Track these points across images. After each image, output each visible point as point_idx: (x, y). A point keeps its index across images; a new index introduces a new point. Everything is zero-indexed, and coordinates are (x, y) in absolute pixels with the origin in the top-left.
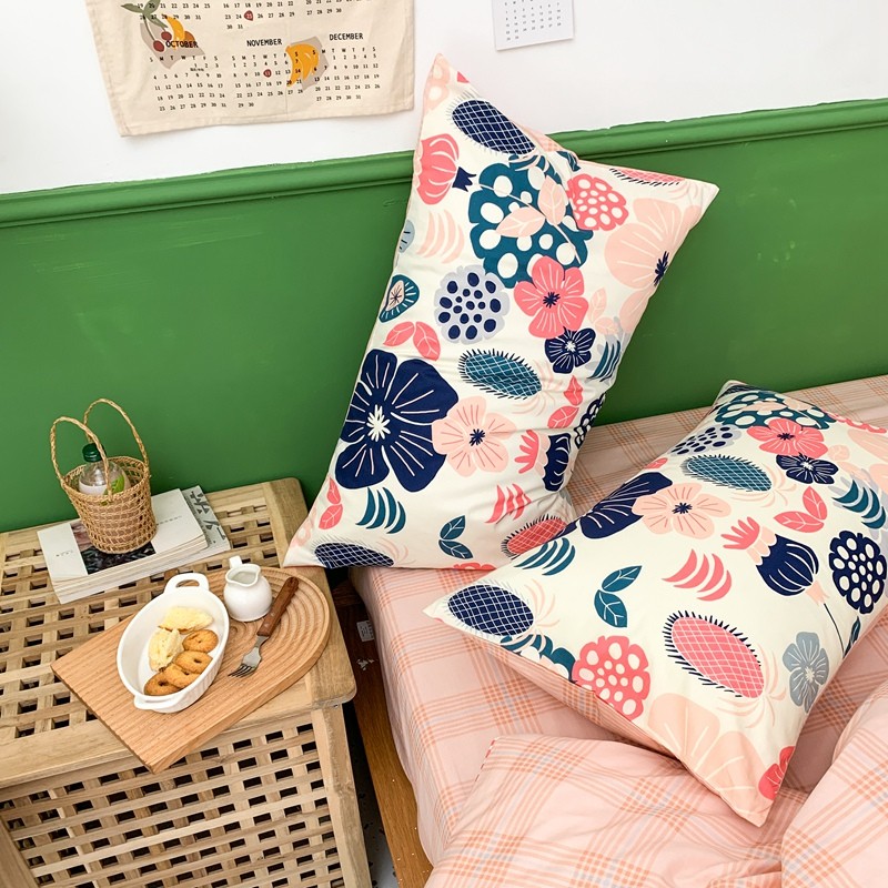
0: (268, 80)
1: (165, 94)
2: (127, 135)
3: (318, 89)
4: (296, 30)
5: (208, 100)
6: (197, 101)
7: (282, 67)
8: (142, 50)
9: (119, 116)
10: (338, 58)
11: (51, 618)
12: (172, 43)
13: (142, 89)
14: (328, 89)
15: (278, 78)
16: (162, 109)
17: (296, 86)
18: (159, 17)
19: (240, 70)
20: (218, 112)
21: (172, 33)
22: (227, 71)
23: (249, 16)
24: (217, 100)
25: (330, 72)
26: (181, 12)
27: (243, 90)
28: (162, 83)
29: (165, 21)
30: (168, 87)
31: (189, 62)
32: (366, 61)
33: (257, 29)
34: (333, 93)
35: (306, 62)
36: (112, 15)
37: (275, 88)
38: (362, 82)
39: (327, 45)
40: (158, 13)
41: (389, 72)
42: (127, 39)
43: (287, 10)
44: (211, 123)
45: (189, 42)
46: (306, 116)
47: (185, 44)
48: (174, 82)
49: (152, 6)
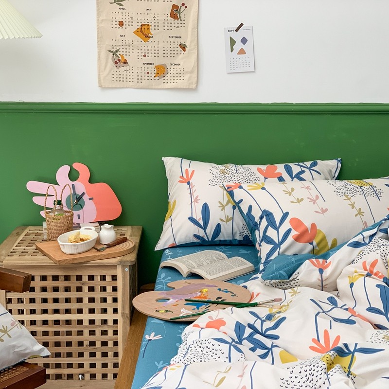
0: (148, 75)
1: (115, 76)
2: (100, 86)
3: (164, 80)
4: (159, 62)
5: (128, 80)
6: (125, 80)
7: (153, 72)
8: (111, 63)
10: (172, 71)
12: (120, 61)
13: (108, 74)
14: (167, 80)
15: (151, 75)
16: (113, 81)
17: (157, 78)
18: (118, 55)
19: (139, 71)
20: (131, 84)
21: (121, 59)
22: (135, 71)
23: (145, 56)
24: (131, 80)
25: (169, 75)
26: (125, 53)
27: (140, 77)
28: (115, 74)
29: (119, 56)
30: (117, 75)
31: (125, 68)
32: (180, 72)
33: (147, 60)
34: (169, 81)
35: (161, 71)
36: (104, 53)
37: (150, 78)
38: (179, 78)
39: (169, 66)
40: (118, 53)
41: (187, 76)
42: (107, 59)
43: (156, 55)
44: (128, 87)
45: (125, 62)
46: (159, 87)
47: (124, 63)
48: (119, 73)
49: (117, 51)
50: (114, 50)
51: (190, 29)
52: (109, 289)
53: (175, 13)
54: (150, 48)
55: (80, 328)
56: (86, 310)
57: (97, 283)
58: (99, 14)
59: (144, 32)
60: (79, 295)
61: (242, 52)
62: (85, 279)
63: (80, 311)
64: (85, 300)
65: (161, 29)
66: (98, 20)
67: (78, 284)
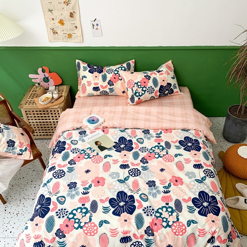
0: (65, 37)
1: (54, 38)
2: (50, 42)
3: (71, 39)
4: (68, 33)
6: (58, 39)
7: (67, 36)
8: (52, 33)
9: (49, 40)
10: (73, 36)
11: (36, 95)
12: (55, 33)
13: (52, 37)
17: (69, 38)
20: (60, 40)
22: (61, 36)
23: (63, 31)
26: (56, 30)
27: (63, 38)
28: (54, 37)
31: (57, 35)
32: (76, 36)
33: (64, 32)
34: (73, 39)
35: (70, 36)
36: (49, 30)
38: (76, 38)
39: (72, 34)
40: (54, 30)
41: (79, 38)
42: (50, 32)
43: (67, 30)
45: (57, 33)
46: (70, 41)
48: (55, 37)
49: (53, 29)
50: (52, 28)
51: (78, 21)
52: (57, 114)
53: (71, 15)
54: (64, 28)
55: (50, 123)
56: (51, 119)
57: (53, 112)
58: (44, 16)
59: (61, 22)
60: (48, 115)
61: (97, 29)
62: (49, 111)
63: (50, 119)
64: (51, 117)
65: (67, 21)
66: (44, 18)
67: (47, 113)
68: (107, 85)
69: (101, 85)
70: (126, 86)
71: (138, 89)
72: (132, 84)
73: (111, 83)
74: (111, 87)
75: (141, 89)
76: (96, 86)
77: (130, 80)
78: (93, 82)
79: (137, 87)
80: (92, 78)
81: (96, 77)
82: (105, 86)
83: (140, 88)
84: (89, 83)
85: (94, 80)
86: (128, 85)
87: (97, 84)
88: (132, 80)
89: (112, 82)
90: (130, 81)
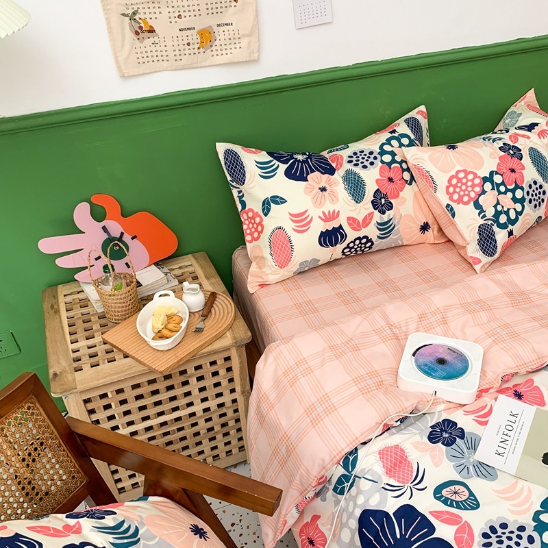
0: (189, 47)
1: (140, 56)
2: (123, 77)
3: (212, 51)
4: (200, 24)
5: (160, 58)
6: (155, 59)
7: (195, 41)
8: (129, 35)
9: (119, 68)
10: (221, 35)
12: (143, 31)
13: (129, 54)
14: (217, 50)
15: (194, 46)
16: (139, 63)
17: (202, 50)
18: (138, 19)
19: (176, 43)
20: (165, 63)
21: (143, 26)
22: (169, 43)
23: (180, 17)
24: (164, 58)
25: (216, 43)
26: (148, 16)
27: (177, 53)
28: (139, 51)
29: (140, 21)
30: (142, 53)
31: (152, 40)
32: (234, 36)
33: (184, 23)
34: (219, 53)
35: (206, 38)
36: (116, 19)
38: (233, 46)
39: (216, 29)
40: (137, 17)
41: (244, 42)
42: (123, 29)
43: (197, 13)
44: (161, 69)
45: (151, 30)
46: (207, 65)
47: (150, 32)
48: (144, 50)
49: (134, 14)
50: (130, 11)
52: (222, 372)
54: (186, 3)
68: (370, 214)
69: (349, 219)
70: (445, 200)
71: (501, 197)
72: (473, 186)
73: (383, 201)
74: (385, 218)
75: (510, 195)
76: (330, 226)
77: (458, 172)
78: (315, 213)
79: (495, 192)
80: (309, 198)
81: (323, 189)
82: (365, 219)
83: (505, 193)
84: (301, 221)
85: (318, 203)
86: (451, 196)
87: (334, 216)
88: (467, 173)
89: (385, 196)
90: (461, 175)
